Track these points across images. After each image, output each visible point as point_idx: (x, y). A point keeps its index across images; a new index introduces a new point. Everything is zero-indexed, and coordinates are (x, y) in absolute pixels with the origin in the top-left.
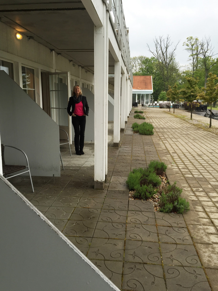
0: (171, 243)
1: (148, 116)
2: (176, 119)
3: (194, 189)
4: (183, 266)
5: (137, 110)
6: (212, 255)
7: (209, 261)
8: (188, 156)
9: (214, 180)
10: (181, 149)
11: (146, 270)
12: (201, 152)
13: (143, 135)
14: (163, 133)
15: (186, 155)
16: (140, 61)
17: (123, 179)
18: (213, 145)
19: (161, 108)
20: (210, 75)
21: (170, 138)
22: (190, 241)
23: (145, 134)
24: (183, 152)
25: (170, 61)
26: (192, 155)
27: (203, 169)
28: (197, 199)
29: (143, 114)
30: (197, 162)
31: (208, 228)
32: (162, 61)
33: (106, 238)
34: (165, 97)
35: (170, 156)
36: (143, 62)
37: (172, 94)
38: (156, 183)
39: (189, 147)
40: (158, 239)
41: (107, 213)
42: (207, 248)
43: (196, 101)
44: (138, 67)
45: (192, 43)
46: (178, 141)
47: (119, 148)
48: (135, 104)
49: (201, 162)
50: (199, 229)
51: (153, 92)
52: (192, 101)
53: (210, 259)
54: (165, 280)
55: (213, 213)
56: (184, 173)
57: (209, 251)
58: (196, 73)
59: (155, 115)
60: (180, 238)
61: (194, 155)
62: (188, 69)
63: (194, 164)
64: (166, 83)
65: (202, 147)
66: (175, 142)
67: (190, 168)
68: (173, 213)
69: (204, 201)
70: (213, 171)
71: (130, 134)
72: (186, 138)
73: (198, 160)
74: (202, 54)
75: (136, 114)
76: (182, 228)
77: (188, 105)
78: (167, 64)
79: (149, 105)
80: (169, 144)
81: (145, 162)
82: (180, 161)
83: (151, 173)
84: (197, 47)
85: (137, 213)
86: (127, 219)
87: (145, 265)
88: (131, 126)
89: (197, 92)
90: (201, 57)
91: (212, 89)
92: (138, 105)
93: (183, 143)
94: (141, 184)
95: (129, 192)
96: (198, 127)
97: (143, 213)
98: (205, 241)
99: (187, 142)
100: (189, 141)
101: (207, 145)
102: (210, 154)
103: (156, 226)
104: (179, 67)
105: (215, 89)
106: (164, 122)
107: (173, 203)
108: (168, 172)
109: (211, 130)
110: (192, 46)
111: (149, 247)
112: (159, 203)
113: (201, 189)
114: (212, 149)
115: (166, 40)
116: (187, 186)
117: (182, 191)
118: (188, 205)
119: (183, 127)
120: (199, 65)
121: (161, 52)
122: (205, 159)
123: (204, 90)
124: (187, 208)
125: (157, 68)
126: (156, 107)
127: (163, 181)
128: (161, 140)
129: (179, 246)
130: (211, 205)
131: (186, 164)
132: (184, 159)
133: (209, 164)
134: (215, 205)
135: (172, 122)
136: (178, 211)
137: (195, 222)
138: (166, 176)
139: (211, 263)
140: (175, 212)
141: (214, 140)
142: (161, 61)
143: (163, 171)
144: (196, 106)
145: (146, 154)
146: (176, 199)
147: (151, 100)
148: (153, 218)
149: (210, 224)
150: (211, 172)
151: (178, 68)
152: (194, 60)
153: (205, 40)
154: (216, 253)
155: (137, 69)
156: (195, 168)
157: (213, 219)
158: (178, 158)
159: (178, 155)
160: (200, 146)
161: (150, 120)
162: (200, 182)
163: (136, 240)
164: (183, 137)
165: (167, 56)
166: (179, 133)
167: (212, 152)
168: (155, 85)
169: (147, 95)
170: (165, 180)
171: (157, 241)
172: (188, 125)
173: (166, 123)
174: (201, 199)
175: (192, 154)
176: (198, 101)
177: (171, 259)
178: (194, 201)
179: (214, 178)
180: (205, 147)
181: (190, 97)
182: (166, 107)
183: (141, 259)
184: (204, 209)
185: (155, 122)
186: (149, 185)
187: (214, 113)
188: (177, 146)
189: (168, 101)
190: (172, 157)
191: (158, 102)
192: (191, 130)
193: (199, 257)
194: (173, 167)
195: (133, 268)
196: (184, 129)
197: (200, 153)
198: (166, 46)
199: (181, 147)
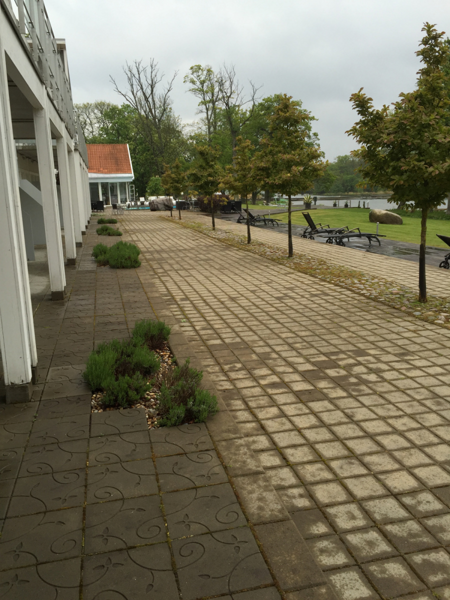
0: (184, 490)
1: (127, 228)
2: (185, 232)
3: (226, 367)
4: (210, 533)
5: (103, 217)
6: (264, 494)
7: (260, 508)
8: (211, 304)
9: (261, 343)
10: (197, 290)
11: (134, 562)
12: (236, 293)
13: (118, 268)
14: (160, 261)
15: (208, 301)
16: (99, 112)
17: (77, 370)
18: (257, 276)
19: (153, 210)
20: (240, 140)
21: (176, 270)
22: (223, 476)
23: (123, 267)
24: (203, 295)
25: (163, 114)
26: (219, 300)
27: (241, 324)
28: (232, 387)
29: (118, 225)
30: (229, 313)
31: (255, 440)
32: (147, 113)
33: (40, 513)
34: (160, 187)
35: (176, 306)
36: (105, 114)
37: (171, 181)
38: (150, 367)
39: (212, 285)
40: (159, 486)
41: (39, 453)
42: (255, 482)
43: (220, 193)
44: (97, 125)
45: (202, 79)
46: (191, 275)
47: (66, 302)
48: (97, 206)
49: (236, 312)
50: (238, 447)
51: (134, 178)
52: (211, 194)
53: (262, 504)
54: (176, 574)
55: (263, 409)
56: (205, 337)
57: (260, 487)
58: (214, 138)
59: (143, 226)
60: (202, 473)
61: (222, 300)
62: (199, 131)
63: (224, 317)
64: (160, 159)
65: (236, 282)
66: (185, 278)
67: (216, 326)
68: (187, 424)
69: (244, 388)
70: (259, 327)
71: (89, 269)
72: (207, 267)
73: (232, 309)
74: (222, 100)
75: (100, 226)
76: (205, 452)
77: (205, 202)
78: (157, 120)
79: (129, 205)
80: (173, 283)
81: (124, 327)
82: (198, 315)
83: (137, 348)
84: (212, 86)
85: (109, 440)
86: (88, 458)
87: (132, 553)
88: (91, 252)
89: (219, 176)
90: (221, 106)
91: (245, 168)
92: (105, 206)
93: (201, 278)
94: (116, 375)
95: (92, 396)
96: (228, 244)
97: (124, 437)
98: (250, 469)
99: (208, 274)
100: (212, 273)
101: (245, 278)
102: (252, 294)
103: (153, 459)
104: (182, 125)
105: (250, 169)
106: (161, 239)
107: (186, 404)
108: (173, 340)
109: (251, 247)
110: (202, 83)
111: (140, 510)
112: (158, 409)
113: (239, 366)
114: (255, 284)
115: (149, 70)
116: (212, 363)
117: (202, 376)
118: (215, 401)
119: (200, 247)
120: (219, 123)
121: (142, 95)
122: (243, 305)
123: (231, 171)
124: (213, 408)
125: (136, 127)
126: (143, 210)
127: (164, 362)
128: (157, 276)
129: (201, 492)
130: (260, 394)
131: (208, 318)
132: (205, 310)
133: (251, 314)
134: (265, 391)
135: (177, 238)
136: (196, 418)
137: (230, 435)
138: (170, 350)
139: (265, 512)
140: (191, 420)
141: (256, 267)
142: (143, 113)
143: (164, 339)
144: (221, 203)
145: (126, 310)
146: (190, 395)
147: (132, 196)
148: (147, 442)
149: (259, 432)
150: (255, 329)
151: (179, 129)
152: (209, 112)
153: (225, 72)
154: (273, 488)
155: (94, 128)
156: (225, 325)
157: (263, 420)
158: (192, 309)
159: (192, 302)
160: (232, 281)
161: (133, 236)
162: (236, 353)
163: (110, 501)
164: (200, 267)
165: (155, 102)
166: (191, 259)
167: (256, 290)
168: (138, 164)
169: (123, 185)
170: (169, 357)
171: (156, 491)
172: (209, 242)
173: (165, 240)
174: (240, 385)
175: (218, 297)
176: (223, 193)
177: (187, 523)
178: (226, 391)
179: (262, 339)
180: (242, 282)
181: (207, 187)
182: (164, 209)
183: (122, 540)
184: (246, 403)
185: (142, 239)
186: (134, 373)
187: (254, 215)
188: (189, 285)
189: (168, 195)
190: (181, 309)
191: (146, 199)
192: (214, 251)
193: (240, 504)
194: (183, 329)
195: (104, 564)
196: (201, 249)
197: (234, 294)
198: (150, 82)
199: (198, 287)
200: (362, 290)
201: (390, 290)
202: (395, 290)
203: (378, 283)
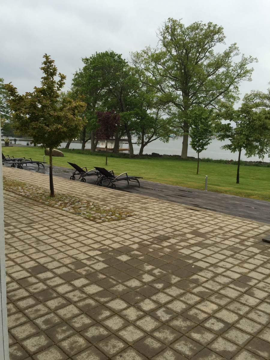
200: (21, 192)
201: (38, 192)
202: (40, 192)
203: (32, 188)
